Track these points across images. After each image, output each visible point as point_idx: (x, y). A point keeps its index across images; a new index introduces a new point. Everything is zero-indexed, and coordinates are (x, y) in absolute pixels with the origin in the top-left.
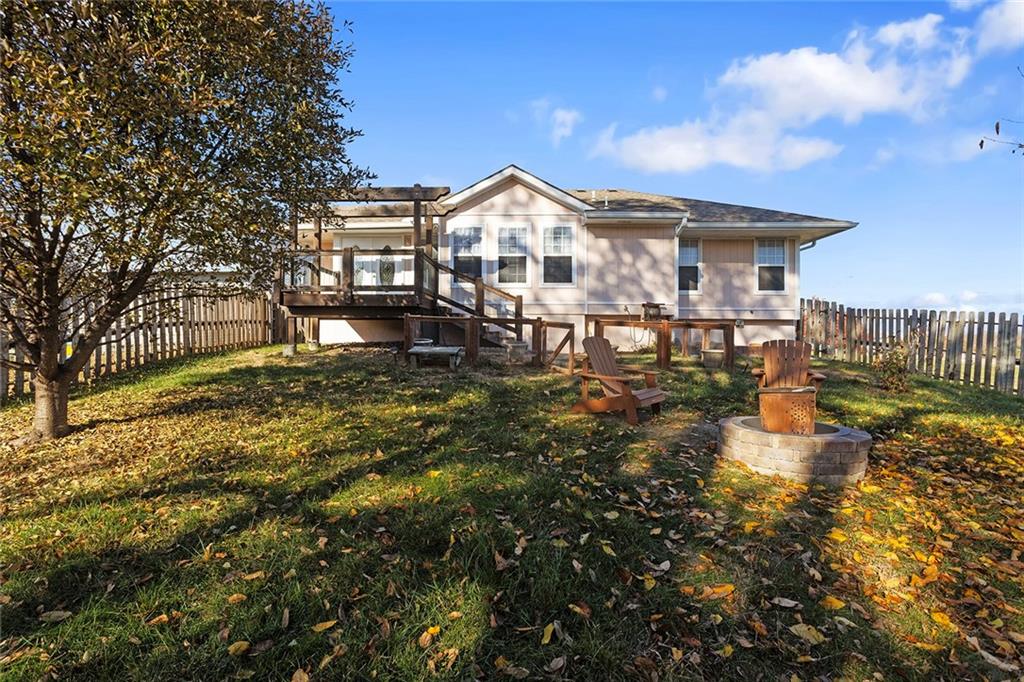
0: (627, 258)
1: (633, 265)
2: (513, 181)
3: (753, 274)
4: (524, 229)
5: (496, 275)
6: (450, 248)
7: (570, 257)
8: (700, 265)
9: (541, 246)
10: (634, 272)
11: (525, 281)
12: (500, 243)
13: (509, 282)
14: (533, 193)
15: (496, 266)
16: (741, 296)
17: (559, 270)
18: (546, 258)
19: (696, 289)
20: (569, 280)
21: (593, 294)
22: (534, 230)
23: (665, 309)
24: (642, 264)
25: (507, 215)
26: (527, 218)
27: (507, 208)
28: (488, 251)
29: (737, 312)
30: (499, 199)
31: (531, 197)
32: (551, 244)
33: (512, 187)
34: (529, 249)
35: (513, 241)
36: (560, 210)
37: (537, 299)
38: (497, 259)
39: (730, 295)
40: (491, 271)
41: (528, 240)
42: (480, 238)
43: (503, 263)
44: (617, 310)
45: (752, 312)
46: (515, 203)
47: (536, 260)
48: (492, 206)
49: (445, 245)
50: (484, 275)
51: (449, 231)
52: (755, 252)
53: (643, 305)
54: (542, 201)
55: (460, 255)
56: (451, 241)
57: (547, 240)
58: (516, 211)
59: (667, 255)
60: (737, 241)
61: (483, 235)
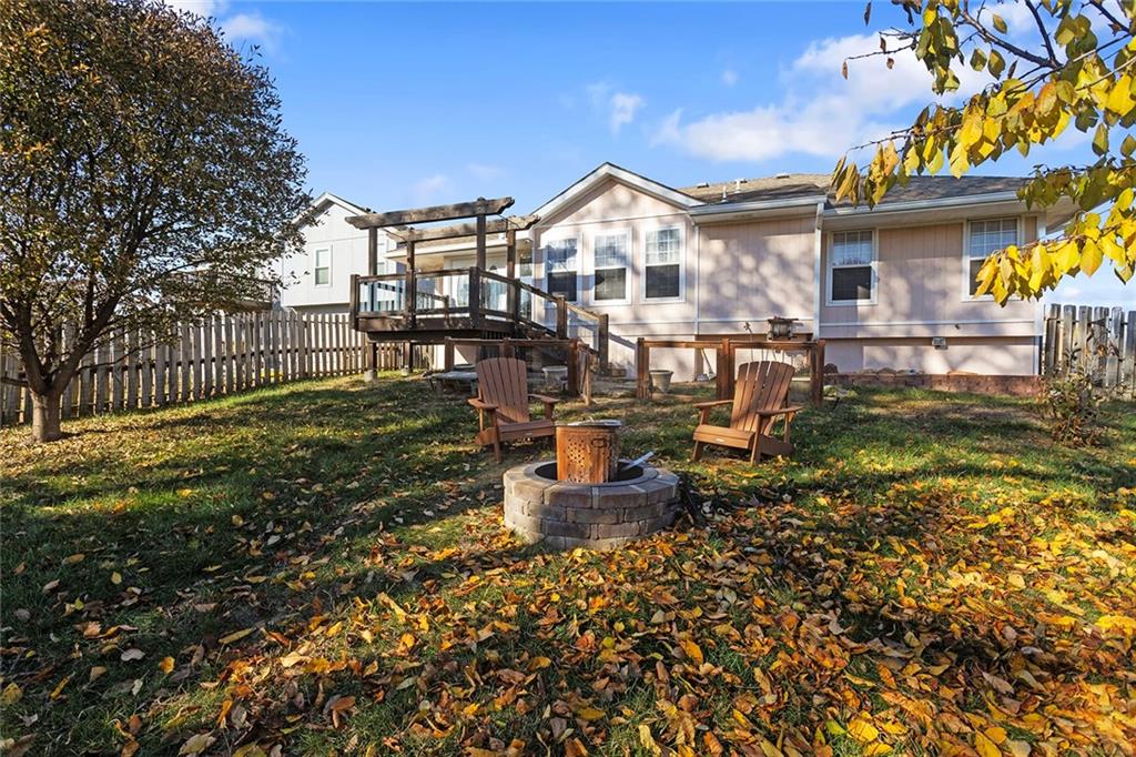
0: (748, 262)
1: (757, 269)
2: (610, 181)
3: (961, 271)
4: (624, 236)
5: (592, 292)
6: (543, 264)
7: (678, 266)
8: (875, 265)
9: (644, 255)
10: (756, 280)
11: (624, 297)
12: (596, 254)
13: (606, 298)
14: (635, 192)
15: (593, 281)
16: (939, 303)
17: (663, 282)
18: (648, 269)
19: (869, 297)
20: (676, 293)
21: (705, 309)
22: (635, 237)
23: (801, 325)
24: (768, 269)
25: (606, 223)
26: (629, 223)
27: (605, 213)
28: (583, 265)
29: (933, 327)
30: (597, 204)
31: (634, 198)
32: (655, 252)
33: (611, 188)
34: (629, 259)
35: (612, 251)
36: (665, 210)
37: (637, 318)
38: (593, 273)
39: (922, 303)
40: (586, 288)
41: (628, 248)
42: (576, 251)
43: (599, 278)
44: (736, 329)
45: (957, 327)
46: (615, 206)
47: (636, 272)
48: (589, 212)
49: (539, 261)
50: (579, 293)
51: (543, 245)
52: (964, 241)
53: (770, 321)
54: (645, 201)
55: (554, 271)
56: (545, 256)
57: (651, 248)
58: (614, 216)
59: (804, 254)
60: (935, 226)
61: (579, 247)
